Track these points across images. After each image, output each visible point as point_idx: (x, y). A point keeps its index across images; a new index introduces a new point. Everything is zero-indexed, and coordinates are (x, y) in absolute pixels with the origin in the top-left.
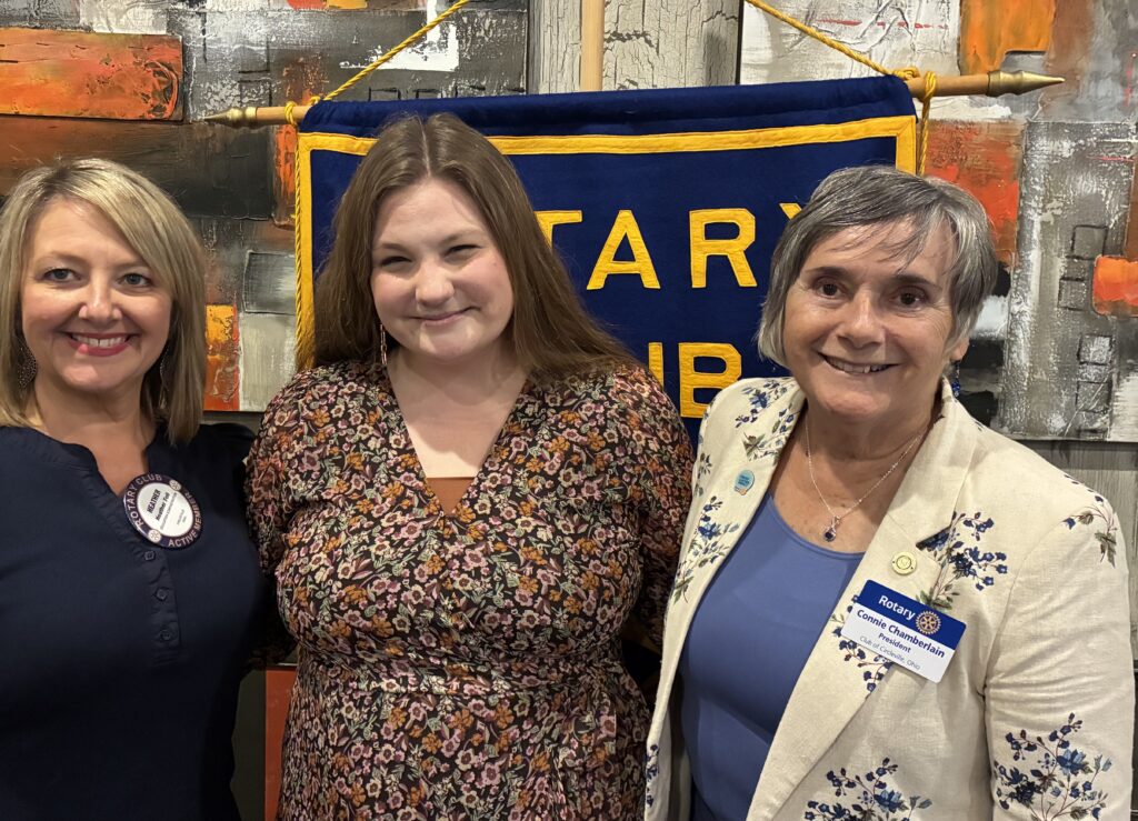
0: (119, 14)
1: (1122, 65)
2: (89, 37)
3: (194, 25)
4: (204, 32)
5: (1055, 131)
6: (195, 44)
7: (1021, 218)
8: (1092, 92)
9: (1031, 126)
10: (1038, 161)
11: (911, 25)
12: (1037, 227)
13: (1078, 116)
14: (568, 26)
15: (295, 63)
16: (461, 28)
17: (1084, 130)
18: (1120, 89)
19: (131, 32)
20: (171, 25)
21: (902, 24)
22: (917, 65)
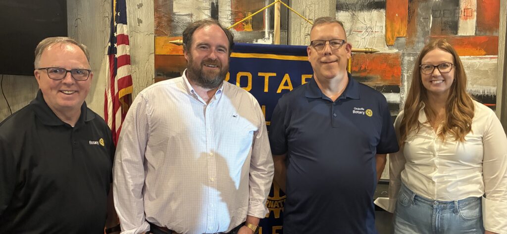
1: (425, 39)
5: (409, 55)
7: (402, 75)
8: (417, 46)
9: (403, 54)
10: (405, 62)
11: (374, 31)
12: (406, 77)
13: (414, 51)
14: (297, 33)
16: (273, 34)
21: (373, 31)
22: (376, 40)
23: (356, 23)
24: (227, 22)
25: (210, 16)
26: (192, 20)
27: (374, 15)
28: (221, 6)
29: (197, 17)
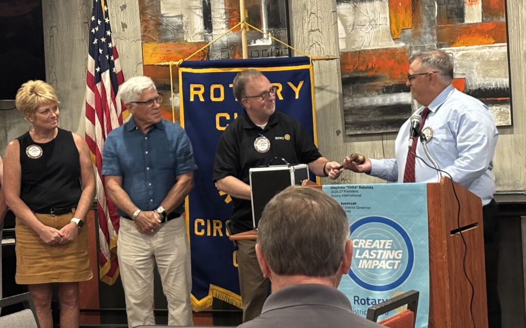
0: (193, 37)
1: (431, 30)
2: (186, 43)
3: (210, 38)
4: (212, 40)
5: (416, 48)
6: (210, 43)
8: (424, 37)
9: (411, 47)
11: (378, 24)
13: (422, 44)
14: (300, 29)
15: (234, 46)
16: (272, 34)
18: (431, 36)
19: (196, 41)
20: (205, 39)
21: (376, 24)
22: (381, 34)
23: (359, 16)
24: (222, 22)
25: (202, 15)
26: (182, 22)
27: (377, 6)
28: (214, 4)
29: (188, 18)
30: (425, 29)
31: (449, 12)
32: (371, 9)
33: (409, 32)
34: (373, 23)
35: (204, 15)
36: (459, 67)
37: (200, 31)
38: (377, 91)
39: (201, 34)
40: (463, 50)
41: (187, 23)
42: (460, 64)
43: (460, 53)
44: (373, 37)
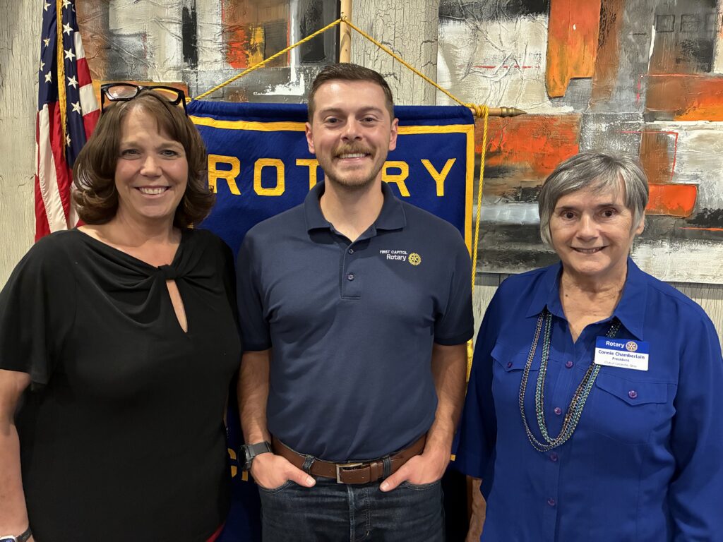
0: (163, 73)
1: (636, 83)
3: (193, 77)
4: (197, 80)
5: (598, 118)
6: (193, 86)
8: (618, 98)
9: (585, 116)
10: (589, 135)
11: (521, 67)
13: (609, 110)
15: (234, 93)
16: (306, 75)
17: (614, 118)
18: (633, 95)
19: (168, 81)
20: (184, 78)
21: (517, 66)
22: (524, 86)
23: (482, 48)
24: (214, 49)
25: (181, 36)
26: (145, 46)
27: (523, 30)
28: (203, 16)
29: (155, 40)
30: (622, 80)
31: (681, 49)
32: (510, 35)
33: (585, 85)
34: (510, 63)
35: (183, 34)
36: (687, 162)
37: (175, 64)
38: (504, 195)
39: (176, 68)
40: (701, 128)
41: (153, 48)
42: (690, 156)
43: (695, 134)
44: (507, 90)
